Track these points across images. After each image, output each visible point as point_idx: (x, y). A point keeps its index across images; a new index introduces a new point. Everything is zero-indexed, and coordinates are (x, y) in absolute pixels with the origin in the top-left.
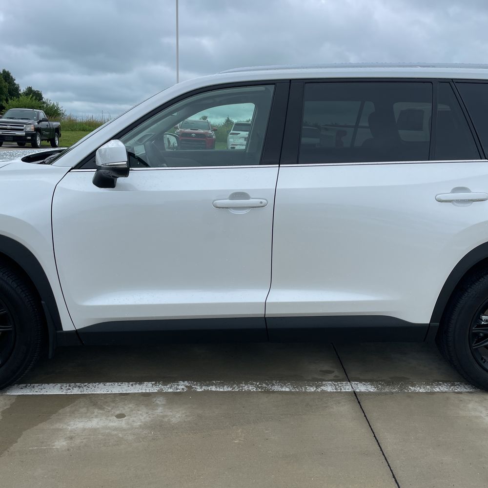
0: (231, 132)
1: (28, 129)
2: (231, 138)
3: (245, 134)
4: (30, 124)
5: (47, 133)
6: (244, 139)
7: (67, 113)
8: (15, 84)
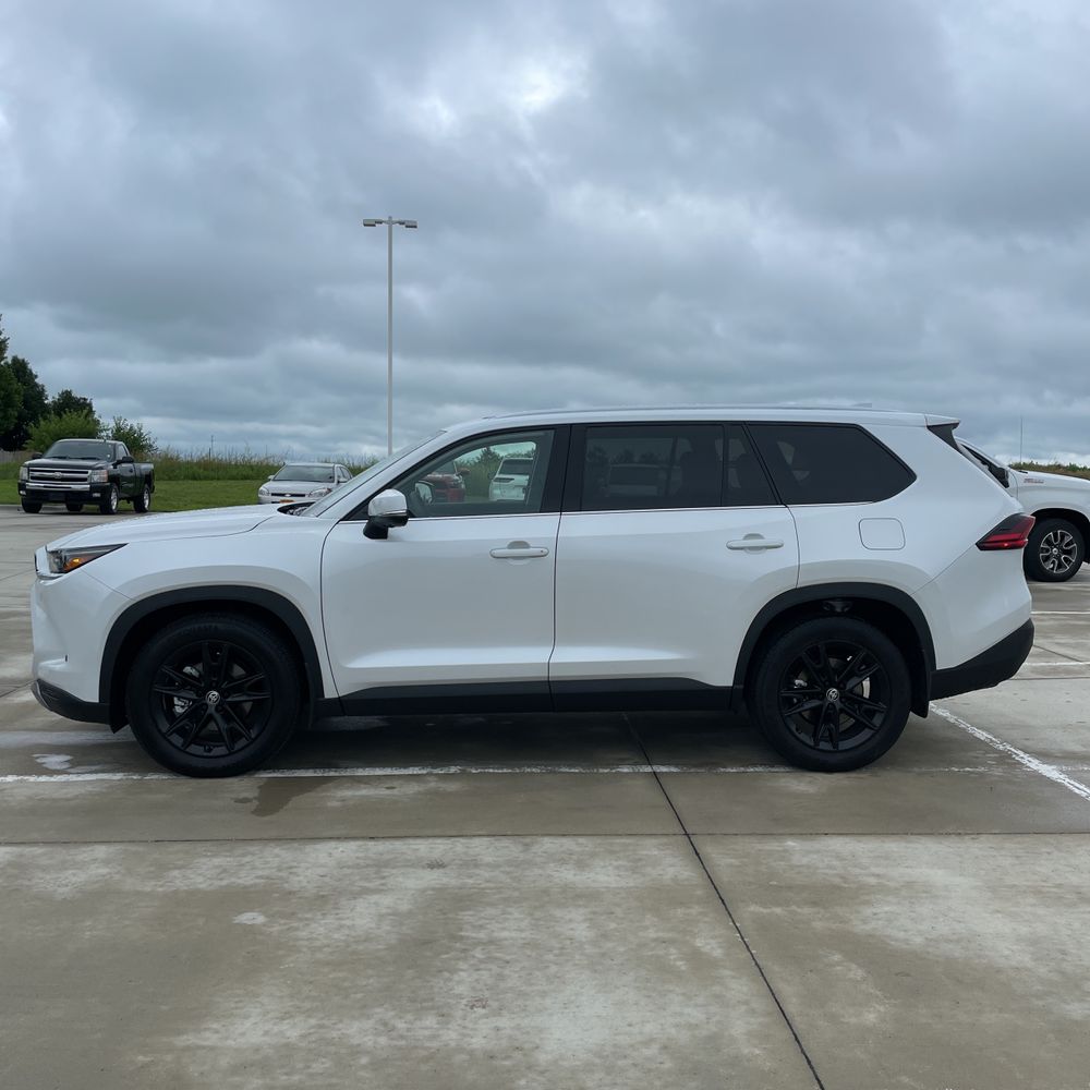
0: (497, 476)
1: (96, 478)
2: (496, 488)
3: (523, 479)
4: (101, 468)
5: (131, 485)
6: (521, 490)
7: (161, 445)
8: (36, 385)
